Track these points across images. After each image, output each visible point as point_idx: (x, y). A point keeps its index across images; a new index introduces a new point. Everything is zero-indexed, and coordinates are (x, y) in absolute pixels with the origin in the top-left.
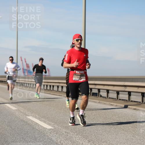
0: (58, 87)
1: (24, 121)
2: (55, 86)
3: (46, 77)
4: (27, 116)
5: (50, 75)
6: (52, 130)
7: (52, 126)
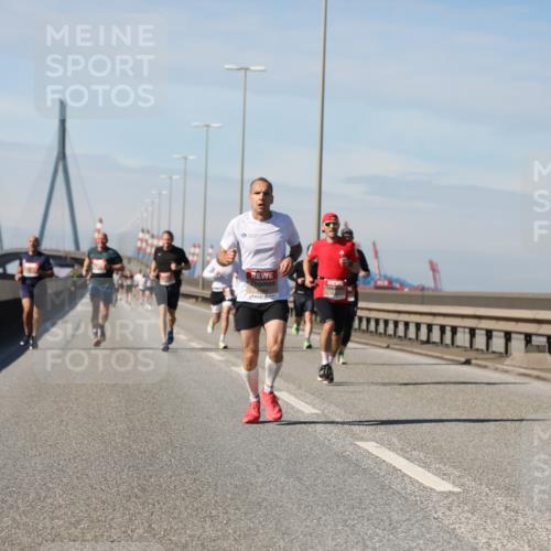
0: (472, 332)
1: (346, 459)
2: (459, 329)
3: (426, 293)
4: (357, 439)
5: (439, 287)
6: (454, 497)
7: (454, 483)
